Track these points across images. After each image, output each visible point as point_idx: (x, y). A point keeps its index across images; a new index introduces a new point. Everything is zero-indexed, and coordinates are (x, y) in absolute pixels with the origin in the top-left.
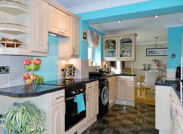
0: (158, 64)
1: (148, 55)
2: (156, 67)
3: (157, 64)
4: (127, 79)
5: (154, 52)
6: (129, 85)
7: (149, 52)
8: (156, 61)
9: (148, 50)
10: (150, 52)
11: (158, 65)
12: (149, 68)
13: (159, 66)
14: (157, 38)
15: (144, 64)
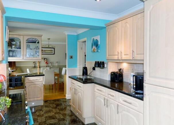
0: (47, 61)
4: (37, 80)
6: (38, 85)
11: (46, 63)
14: (49, 39)
15: (34, 62)
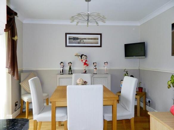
0: (86, 61)
1: (68, 44)
2: (83, 68)
3: (84, 61)
5: (79, 41)
7: (69, 39)
8: (83, 56)
9: (68, 36)
10: (72, 40)
12: (70, 68)
13: (88, 65)
15: (62, 63)
